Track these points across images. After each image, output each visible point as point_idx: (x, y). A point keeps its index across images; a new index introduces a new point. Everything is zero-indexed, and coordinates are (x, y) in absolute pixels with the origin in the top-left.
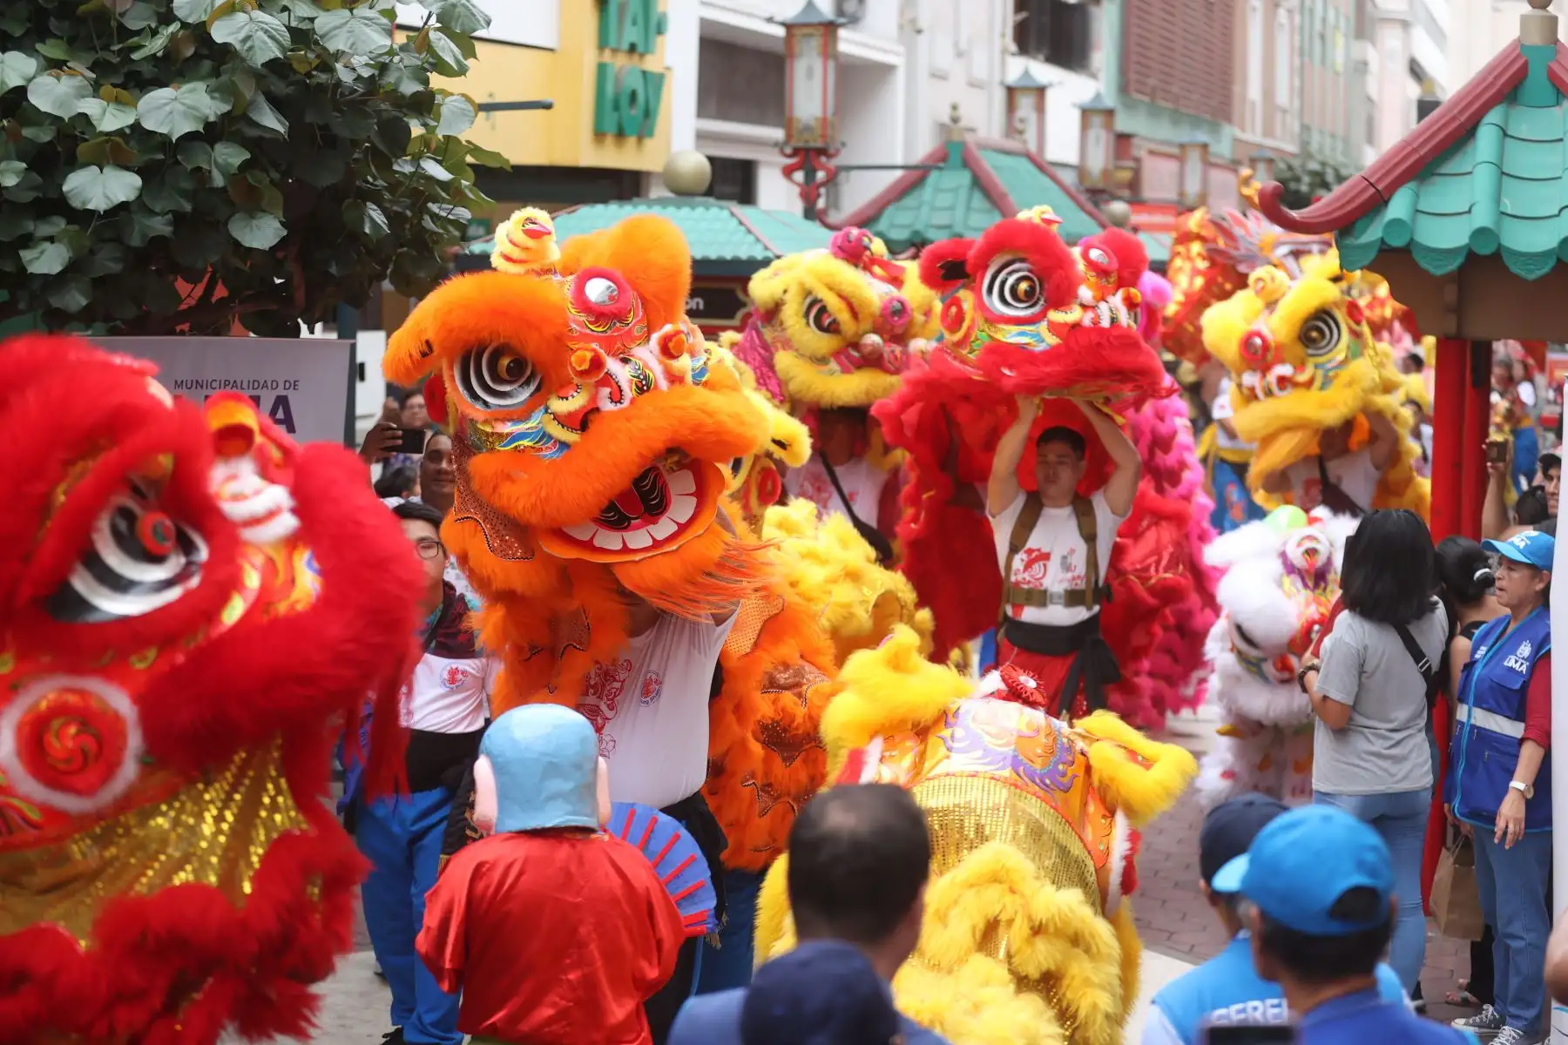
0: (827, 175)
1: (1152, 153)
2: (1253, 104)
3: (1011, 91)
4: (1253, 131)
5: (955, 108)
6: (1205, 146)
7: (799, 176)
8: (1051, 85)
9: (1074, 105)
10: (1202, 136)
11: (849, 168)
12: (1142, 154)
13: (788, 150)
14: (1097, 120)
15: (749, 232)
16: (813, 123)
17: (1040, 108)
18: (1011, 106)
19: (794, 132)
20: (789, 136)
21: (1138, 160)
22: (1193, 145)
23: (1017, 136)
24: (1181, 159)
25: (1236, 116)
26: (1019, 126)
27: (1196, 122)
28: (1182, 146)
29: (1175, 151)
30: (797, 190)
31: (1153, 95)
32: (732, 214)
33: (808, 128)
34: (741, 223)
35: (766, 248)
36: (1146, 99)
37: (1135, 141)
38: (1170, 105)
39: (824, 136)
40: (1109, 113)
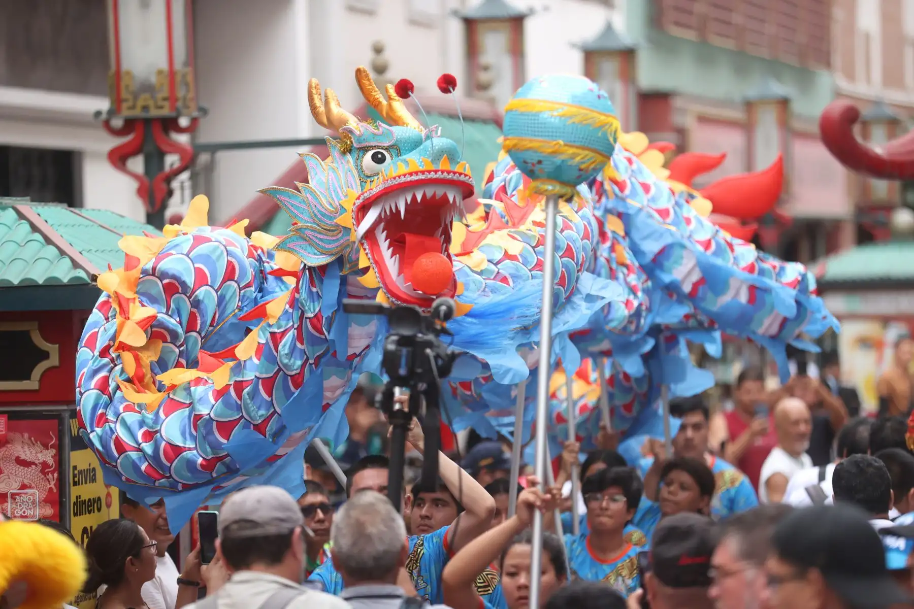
0: (182, 159)
1: (704, 120)
2: (867, 37)
3: (470, 24)
4: (868, 80)
5: (378, 50)
6: (784, 103)
7: (137, 164)
8: (532, 12)
9: (574, 46)
10: (778, 89)
11: (214, 148)
12: (688, 121)
13: (118, 123)
14: (610, 67)
15: (48, 241)
16: (154, 79)
17: (517, 50)
18: (472, 49)
19: (124, 94)
20: (117, 102)
21: (681, 132)
22: (764, 101)
23: (482, 94)
24: (747, 127)
25: (837, 59)
26: (483, 77)
27: (774, 67)
28: (749, 106)
29: (737, 114)
30: (134, 185)
31: (702, 30)
32: (21, 216)
33: (147, 88)
34: (34, 228)
35: (76, 265)
36: (690, 35)
37: (678, 103)
38: (730, 44)
39: (172, 99)
40: (628, 55)
